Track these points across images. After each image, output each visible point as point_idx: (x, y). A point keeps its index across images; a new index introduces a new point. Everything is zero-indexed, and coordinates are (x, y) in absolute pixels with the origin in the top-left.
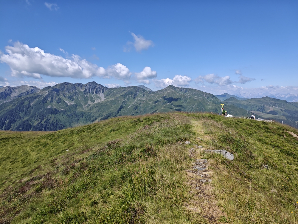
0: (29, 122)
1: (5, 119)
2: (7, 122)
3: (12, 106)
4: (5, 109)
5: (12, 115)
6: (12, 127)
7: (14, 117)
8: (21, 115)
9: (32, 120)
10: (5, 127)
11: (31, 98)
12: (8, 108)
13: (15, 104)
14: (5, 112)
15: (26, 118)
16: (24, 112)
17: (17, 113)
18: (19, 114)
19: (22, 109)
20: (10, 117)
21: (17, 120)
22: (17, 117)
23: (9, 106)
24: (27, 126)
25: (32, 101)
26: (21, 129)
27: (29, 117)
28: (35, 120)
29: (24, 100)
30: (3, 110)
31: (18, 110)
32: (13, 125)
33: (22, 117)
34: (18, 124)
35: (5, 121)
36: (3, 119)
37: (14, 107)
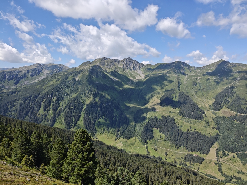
0: (80, 99)
1: (52, 96)
2: (54, 99)
3: (56, 81)
4: (49, 85)
5: (58, 92)
6: (60, 105)
7: (61, 94)
8: (68, 91)
9: (82, 97)
10: (53, 105)
11: (75, 73)
12: (51, 83)
13: (59, 79)
14: (50, 88)
15: (74, 95)
16: (70, 88)
17: (63, 89)
18: (66, 91)
19: (68, 84)
20: (57, 94)
21: (65, 97)
22: (64, 93)
23: (52, 81)
24: (79, 104)
25: (76, 76)
26: (72, 107)
27: (78, 93)
28: (85, 97)
29: (68, 74)
30: (46, 86)
31: (64, 86)
32: (61, 103)
33: (69, 93)
34: (66, 102)
35: (51, 98)
36: (49, 96)
37: (59, 82)
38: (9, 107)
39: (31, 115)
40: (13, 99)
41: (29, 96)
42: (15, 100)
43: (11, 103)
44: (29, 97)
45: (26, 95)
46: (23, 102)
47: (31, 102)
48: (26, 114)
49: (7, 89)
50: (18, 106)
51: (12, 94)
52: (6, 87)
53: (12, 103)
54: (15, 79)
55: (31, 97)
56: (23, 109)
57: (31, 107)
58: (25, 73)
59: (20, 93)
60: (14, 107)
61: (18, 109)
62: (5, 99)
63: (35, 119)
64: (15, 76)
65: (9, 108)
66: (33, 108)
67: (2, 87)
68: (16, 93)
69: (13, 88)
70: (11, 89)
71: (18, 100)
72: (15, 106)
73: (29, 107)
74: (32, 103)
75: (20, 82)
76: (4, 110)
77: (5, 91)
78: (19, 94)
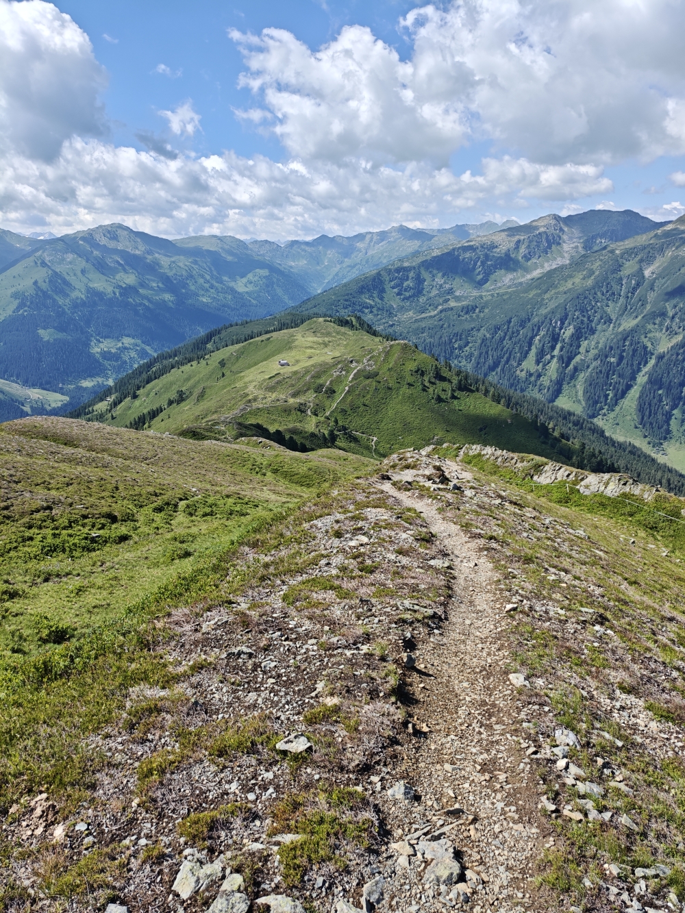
38: (456, 346)
39: (503, 370)
40: (467, 326)
41: (506, 319)
42: (472, 329)
43: (461, 336)
44: (504, 324)
45: (498, 320)
46: (488, 336)
47: (507, 337)
48: (492, 368)
49: (458, 299)
50: (477, 345)
51: (467, 313)
52: (457, 293)
53: (463, 337)
54: (480, 269)
55: (509, 322)
56: (487, 352)
57: (505, 349)
58: (509, 251)
59: (486, 311)
60: (467, 348)
61: (476, 353)
62: (449, 326)
63: (511, 380)
64: (482, 262)
65: (456, 349)
66: (510, 354)
67: (449, 293)
68: (477, 310)
69: (471, 296)
70: (466, 298)
71: (479, 330)
72: (470, 345)
73: (502, 350)
74: (510, 339)
75: (493, 277)
76: (446, 353)
77: (452, 304)
78: (482, 315)
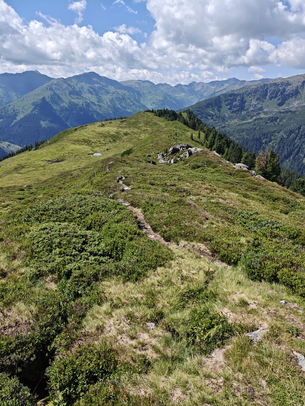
38: (264, 141)
39: (294, 159)
40: (272, 130)
41: (297, 126)
42: (275, 132)
43: (267, 135)
44: (296, 129)
45: (293, 126)
46: (285, 136)
47: (298, 138)
48: (287, 157)
49: (265, 113)
50: (277, 141)
51: (272, 121)
52: (265, 110)
53: (269, 136)
54: (280, 97)
55: (300, 128)
56: (283, 147)
57: (296, 145)
58: (298, 87)
59: (284, 121)
60: (271, 143)
61: (276, 147)
62: (260, 129)
63: (300, 166)
64: (281, 93)
65: (263, 143)
66: (299, 149)
67: (260, 110)
68: (278, 120)
69: (274, 112)
70: (271, 112)
71: (279, 132)
72: (273, 141)
73: (294, 146)
74: (300, 139)
75: (287, 102)
76: (256, 145)
77: (262, 116)
78: (281, 123)
